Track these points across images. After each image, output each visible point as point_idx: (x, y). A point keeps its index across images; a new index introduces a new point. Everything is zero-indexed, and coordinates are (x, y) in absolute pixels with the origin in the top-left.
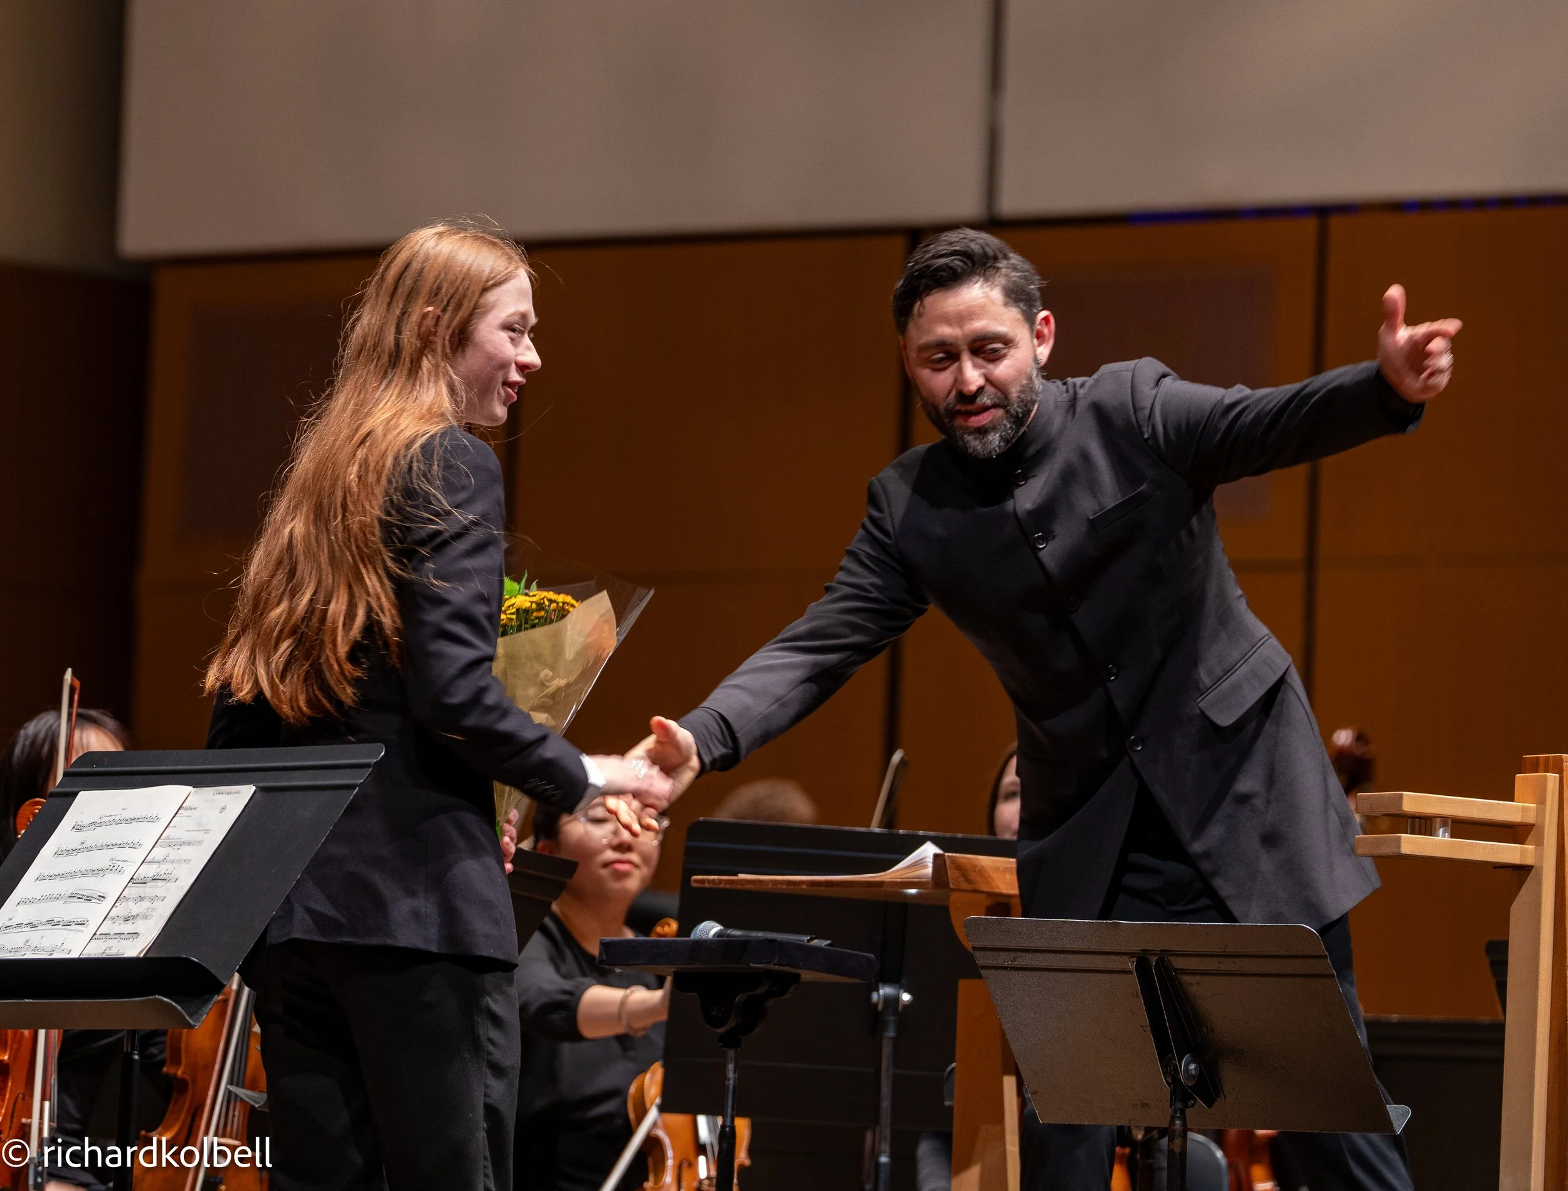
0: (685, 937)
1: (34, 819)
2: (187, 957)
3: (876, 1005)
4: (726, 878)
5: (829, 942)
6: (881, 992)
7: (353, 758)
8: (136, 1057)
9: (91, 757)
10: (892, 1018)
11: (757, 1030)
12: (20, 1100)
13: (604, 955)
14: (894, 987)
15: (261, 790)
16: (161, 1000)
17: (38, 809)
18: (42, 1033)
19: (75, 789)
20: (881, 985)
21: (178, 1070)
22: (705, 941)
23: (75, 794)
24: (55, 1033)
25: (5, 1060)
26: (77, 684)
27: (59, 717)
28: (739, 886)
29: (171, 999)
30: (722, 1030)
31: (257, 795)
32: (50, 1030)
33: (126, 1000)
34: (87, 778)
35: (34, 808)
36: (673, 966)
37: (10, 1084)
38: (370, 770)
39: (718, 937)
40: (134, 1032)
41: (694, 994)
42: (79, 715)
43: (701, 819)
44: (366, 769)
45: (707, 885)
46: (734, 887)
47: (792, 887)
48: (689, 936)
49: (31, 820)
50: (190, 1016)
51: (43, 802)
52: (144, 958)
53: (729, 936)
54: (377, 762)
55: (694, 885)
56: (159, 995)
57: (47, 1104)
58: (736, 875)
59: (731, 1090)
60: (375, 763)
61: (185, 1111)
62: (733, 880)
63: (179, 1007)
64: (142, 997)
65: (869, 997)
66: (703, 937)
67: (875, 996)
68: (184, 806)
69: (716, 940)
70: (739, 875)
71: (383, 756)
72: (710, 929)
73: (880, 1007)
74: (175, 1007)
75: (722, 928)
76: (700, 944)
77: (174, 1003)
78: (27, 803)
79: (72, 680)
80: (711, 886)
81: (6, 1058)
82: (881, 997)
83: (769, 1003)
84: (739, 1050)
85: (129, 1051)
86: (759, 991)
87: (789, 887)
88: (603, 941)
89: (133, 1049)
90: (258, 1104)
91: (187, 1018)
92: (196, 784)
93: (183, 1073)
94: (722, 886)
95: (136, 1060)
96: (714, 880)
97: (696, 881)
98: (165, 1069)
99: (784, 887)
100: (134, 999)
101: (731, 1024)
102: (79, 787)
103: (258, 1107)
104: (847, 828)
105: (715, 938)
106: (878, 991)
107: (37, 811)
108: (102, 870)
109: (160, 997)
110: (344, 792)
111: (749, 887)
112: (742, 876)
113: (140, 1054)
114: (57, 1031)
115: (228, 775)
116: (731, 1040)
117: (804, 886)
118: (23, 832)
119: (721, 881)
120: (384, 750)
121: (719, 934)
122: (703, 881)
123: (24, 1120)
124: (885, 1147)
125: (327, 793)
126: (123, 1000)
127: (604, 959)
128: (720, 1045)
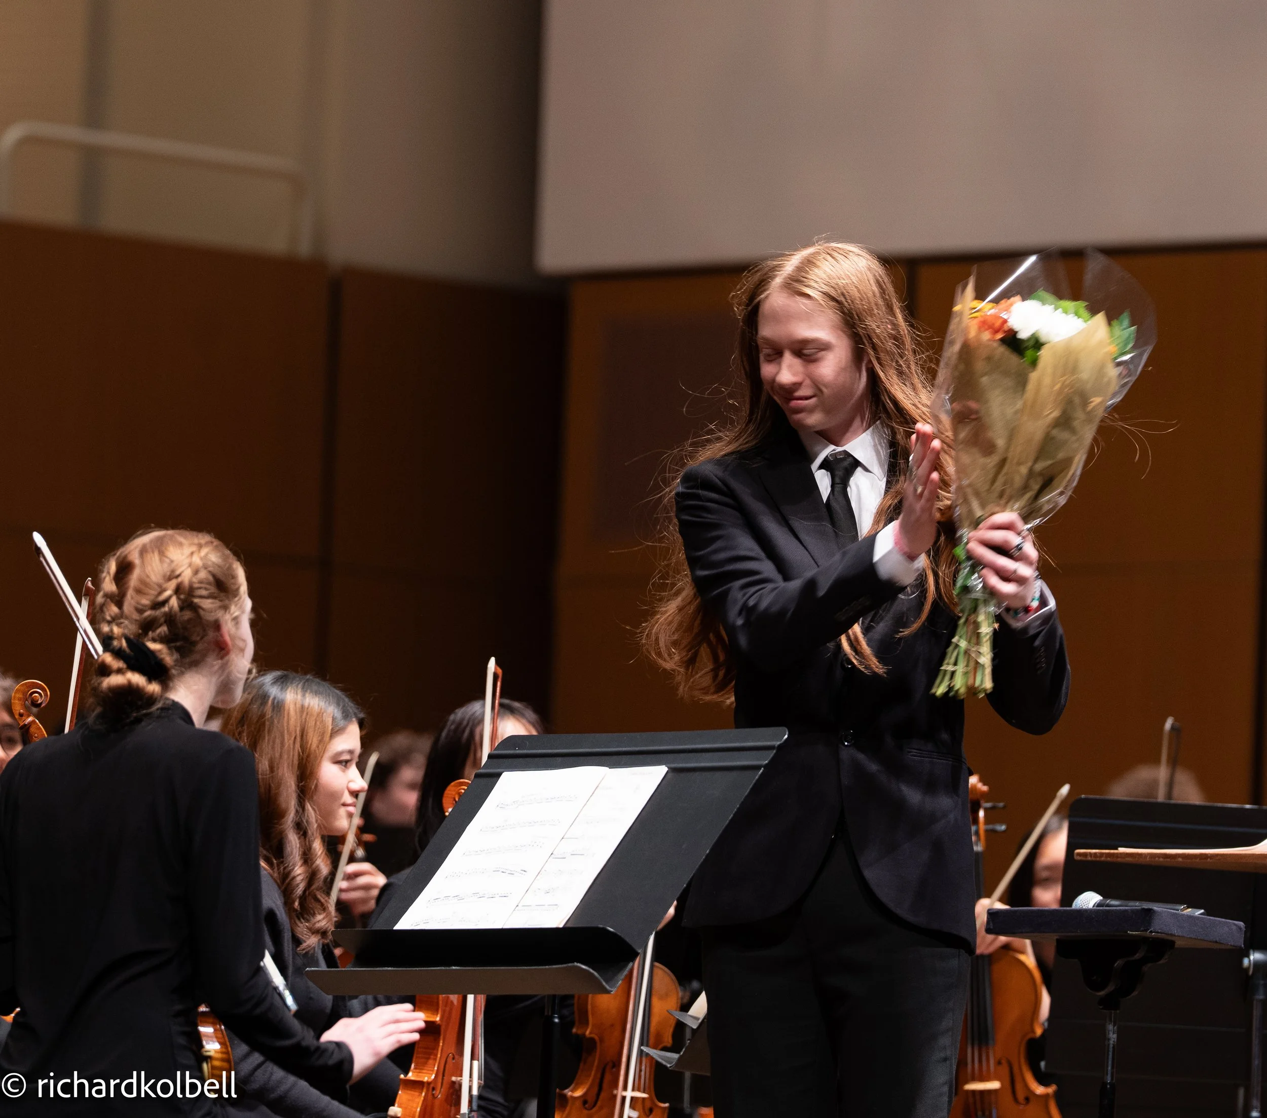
0: (1069, 907)
1: (459, 799)
2: (604, 926)
3: (1248, 969)
4: (1107, 851)
5: (1202, 911)
6: (1252, 957)
7: (759, 741)
8: (557, 1020)
9: (513, 741)
10: (1262, 982)
11: (1135, 993)
12: (450, 1059)
13: (991, 924)
14: (1263, 953)
15: (672, 770)
16: (580, 967)
17: (464, 789)
18: (470, 998)
19: (499, 770)
20: (1251, 952)
21: (586, 1030)
22: (1086, 911)
23: (499, 775)
24: (482, 998)
25: (436, 1021)
26: (500, 671)
27: (484, 705)
28: (1119, 859)
29: (589, 967)
30: (1102, 993)
31: (670, 775)
32: (478, 995)
33: (547, 967)
34: (510, 760)
35: (460, 788)
36: (1056, 934)
37: (441, 1044)
38: (775, 751)
39: (1097, 906)
40: (554, 996)
41: (1076, 960)
42: (501, 705)
43: (1083, 796)
44: (770, 751)
45: (1089, 858)
46: (1114, 860)
47: (1169, 860)
48: (1071, 906)
49: (457, 799)
50: (607, 982)
51: (468, 783)
52: (564, 928)
53: (1108, 905)
54: (781, 744)
55: (1077, 858)
56: (577, 963)
57: (476, 1063)
58: (1117, 849)
59: (1111, 1050)
60: (779, 746)
61: (594, 1069)
62: (1114, 854)
63: (596, 974)
64: (562, 964)
65: (1241, 962)
66: (1084, 907)
67: (1246, 962)
68: (600, 786)
69: (1096, 909)
70: (1120, 849)
71: (786, 739)
72: (1089, 900)
73: (1251, 972)
74: (593, 974)
75: (1101, 898)
76: (1082, 913)
77: (591, 970)
78: (453, 784)
79: (496, 669)
80: (1093, 859)
81: (438, 1019)
82: (1252, 962)
83: (1145, 968)
84: (1118, 1011)
85: (550, 1014)
86: (1137, 956)
87: (1166, 860)
88: (990, 911)
89: (553, 1013)
90: (669, 1064)
91: (604, 983)
92: (612, 765)
93: (591, 1033)
94: (1103, 859)
95: (556, 1023)
96: (1095, 853)
97: (1079, 854)
98: (574, 1030)
99: (1161, 859)
100: (554, 966)
101: (1110, 988)
102: (502, 769)
103: (670, 1067)
104: (1220, 805)
105: (1095, 908)
106: (1248, 956)
107: (463, 791)
108: (525, 846)
109: (579, 965)
110: (748, 773)
111: (1129, 859)
112: (1122, 850)
113: (559, 1018)
114: (482, 996)
115: (641, 757)
116: (1110, 1003)
117: (1180, 859)
118: (450, 810)
119: (1102, 854)
120: (787, 733)
121: (1099, 905)
122: (1085, 855)
123: (454, 1079)
124: (1256, 1102)
125: (734, 774)
126: (544, 967)
127: (992, 927)
128: (1101, 1007)
